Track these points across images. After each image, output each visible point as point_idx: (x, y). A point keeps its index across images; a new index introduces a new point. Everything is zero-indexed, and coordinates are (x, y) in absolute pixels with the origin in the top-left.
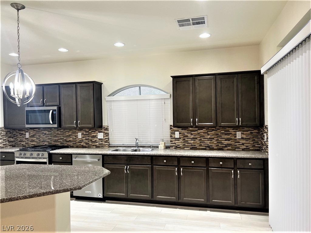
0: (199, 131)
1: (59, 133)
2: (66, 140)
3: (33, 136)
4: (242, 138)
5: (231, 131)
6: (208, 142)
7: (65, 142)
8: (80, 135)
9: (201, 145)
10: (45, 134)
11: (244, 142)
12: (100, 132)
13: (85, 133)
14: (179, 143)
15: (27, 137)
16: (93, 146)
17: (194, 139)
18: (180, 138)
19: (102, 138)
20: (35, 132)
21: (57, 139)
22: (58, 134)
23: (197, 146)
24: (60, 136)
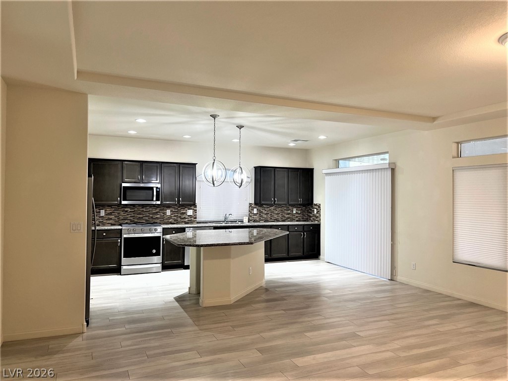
3: (110, 214)
4: (297, 213)
5: (290, 208)
6: (276, 216)
7: (151, 220)
8: (168, 212)
9: (271, 219)
12: (189, 209)
13: (174, 210)
14: (256, 217)
15: (101, 215)
16: (182, 222)
17: (267, 214)
18: (257, 214)
19: (192, 214)
23: (269, 219)
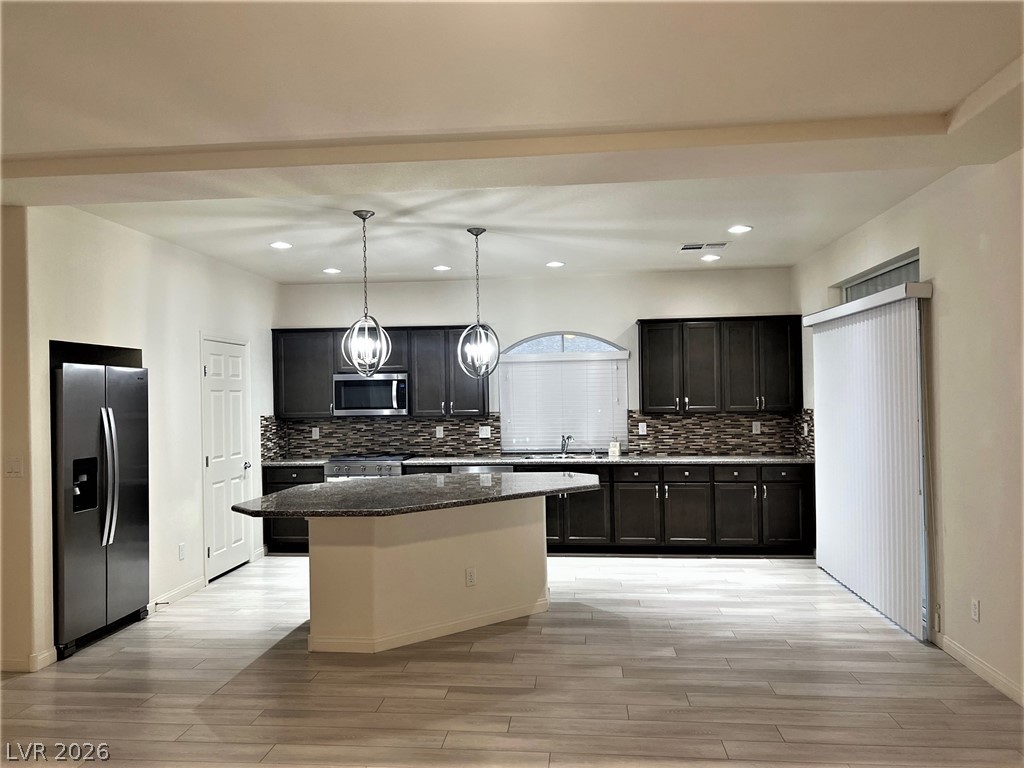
0: (685, 422)
1: (393, 427)
2: (407, 442)
3: (329, 435)
4: (763, 433)
5: (743, 420)
6: (701, 442)
7: (405, 447)
8: (440, 432)
9: (688, 448)
10: (359, 430)
11: (766, 440)
12: (482, 425)
13: (451, 427)
14: (644, 444)
15: (314, 438)
16: (470, 452)
17: (674, 436)
18: (648, 435)
19: (489, 436)
20: (334, 426)
21: (386, 439)
22: (389, 429)
23: (681, 449)
24: (393, 434)
